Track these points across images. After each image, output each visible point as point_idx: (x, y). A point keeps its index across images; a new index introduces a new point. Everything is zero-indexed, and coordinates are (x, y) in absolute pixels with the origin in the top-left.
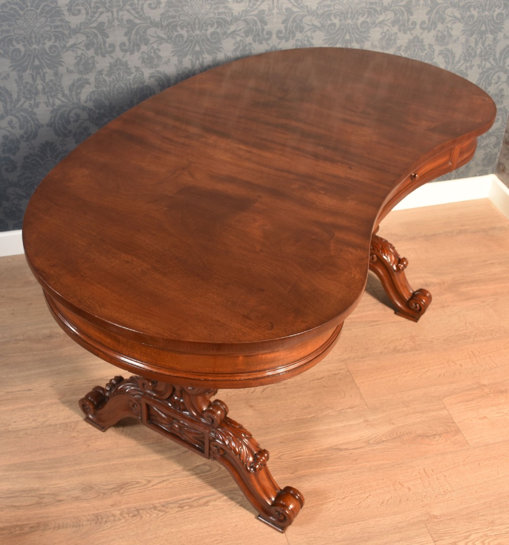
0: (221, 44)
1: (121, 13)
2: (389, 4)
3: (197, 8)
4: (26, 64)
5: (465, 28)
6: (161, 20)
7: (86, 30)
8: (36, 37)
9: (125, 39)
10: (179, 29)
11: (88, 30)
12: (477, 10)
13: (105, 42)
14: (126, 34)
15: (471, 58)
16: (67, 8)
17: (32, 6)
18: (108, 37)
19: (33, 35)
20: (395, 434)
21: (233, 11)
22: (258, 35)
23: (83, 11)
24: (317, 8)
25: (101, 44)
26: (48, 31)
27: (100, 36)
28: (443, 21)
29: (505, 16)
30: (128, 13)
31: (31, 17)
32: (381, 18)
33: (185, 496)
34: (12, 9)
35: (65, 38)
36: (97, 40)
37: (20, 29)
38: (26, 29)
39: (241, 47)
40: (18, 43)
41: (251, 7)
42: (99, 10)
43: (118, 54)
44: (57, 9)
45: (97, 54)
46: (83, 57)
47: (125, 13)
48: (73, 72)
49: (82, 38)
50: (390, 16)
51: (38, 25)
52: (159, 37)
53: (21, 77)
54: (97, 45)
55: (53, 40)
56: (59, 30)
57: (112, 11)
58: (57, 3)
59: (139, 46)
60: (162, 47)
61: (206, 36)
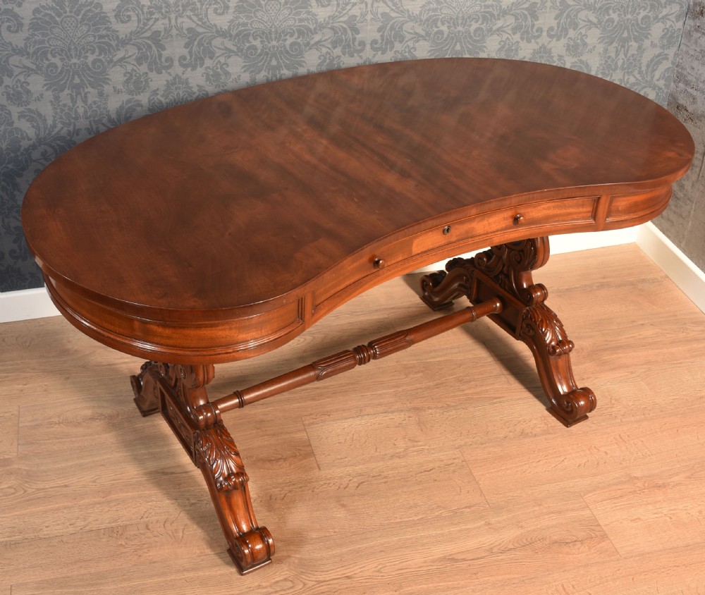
0: (303, 57)
1: (180, 20)
2: (508, 7)
3: (273, 14)
4: (63, 82)
5: (602, 35)
6: (229, 28)
7: (137, 41)
8: (76, 48)
9: (185, 52)
10: (251, 39)
11: (140, 41)
12: (618, 12)
13: (160, 56)
14: (186, 46)
15: (611, 72)
16: (114, 14)
17: (71, 12)
18: (164, 49)
19: (73, 47)
20: (524, 540)
21: (317, 17)
22: (349, 46)
23: (134, 18)
24: (421, 12)
25: (155, 58)
26: (90, 42)
27: (154, 48)
28: (575, 26)
29: (652, 19)
30: (188, 20)
31: (70, 24)
32: (499, 24)
34: (46, 15)
35: (112, 51)
36: (150, 52)
37: (57, 39)
38: (64, 40)
39: (328, 61)
40: (54, 57)
41: (339, 12)
42: (154, 17)
43: (177, 69)
44: (102, 15)
45: (151, 70)
46: (134, 73)
47: (186, 20)
48: (122, 92)
49: (132, 51)
50: (510, 21)
51: (79, 34)
52: (226, 49)
53: (57, 98)
54: (151, 59)
55: (97, 53)
56: (104, 40)
57: (169, 17)
58: (102, 7)
59: (202, 60)
60: (231, 61)
61: (285, 48)
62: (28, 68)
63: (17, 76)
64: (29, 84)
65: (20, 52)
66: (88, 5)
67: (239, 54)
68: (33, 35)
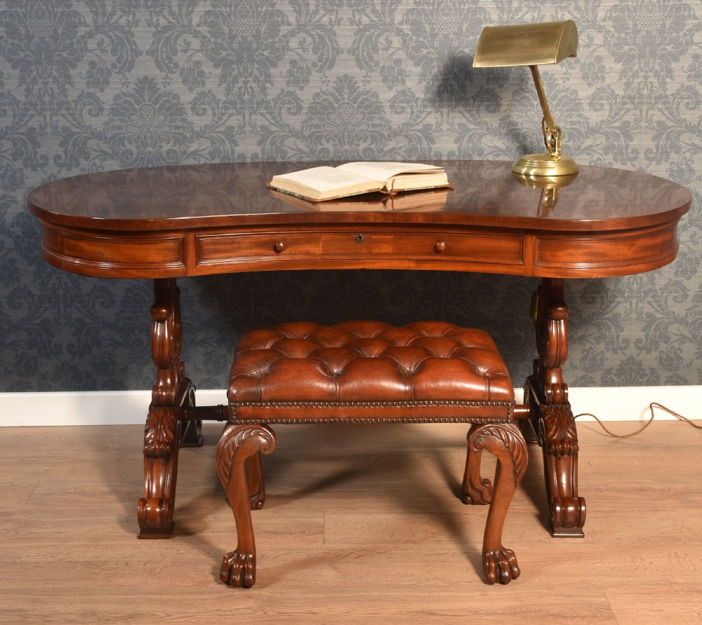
1: (254, 117)
2: (597, 124)
3: (346, 118)
6: (302, 129)
7: (211, 134)
8: (151, 137)
9: (258, 149)
10: (323, 141)
11: (214, 135)
13: (233, 151)
14: (259, 144)
16: (190, 106)
17: (149, 101)
19: (149, 135)
21: (391, 124)
22: (425, 155)
23: (210, 112)
24: (500, 124)
25: (228, 153)
26: (166, 132)
27: (227, 143)
28: (678, 150)
30: (263, 118)
31: (148, 113)
32: (588, 142)
34: (126, 101)
35: (187, 143)
36: (224, 147)
37: (134, 126)
38: (141, 127)
40: (131, 143)
41: (414, 120)
42: (228, 112)
44: (179, 106)
47: (259, 117)
49: (206, 144)
50: (601, 140)
51: (156, 123)
52: (299, 150)
54: (224, 153)
55: (172, 144)
56: (179, 131)
57: (243, 113)
58: (179, 98)
59: (274, 158)
61: (358, 153)
62: (105, 152)
63: (93, 159)
64: (103, 168)
65: (99, 136)
66: (166, 96)
67: (312, 155)
68: (112, 120)
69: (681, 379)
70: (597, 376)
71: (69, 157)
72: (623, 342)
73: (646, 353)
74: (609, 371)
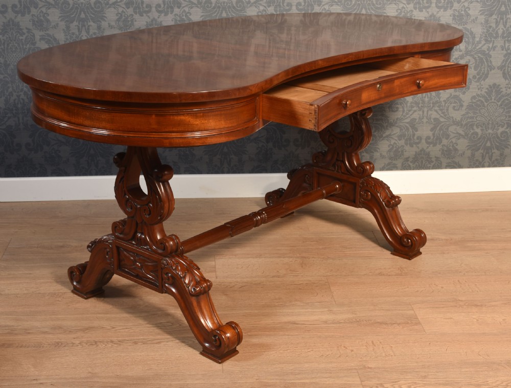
0: (245, 13)
4: (73, 16)
13: (142, 3)
22: (280, 6)
25: (139, 4)
33: (142, 337)
43: (154, 14)
45: (136, 13)
46: (123, 14)
48: (114, 27)
52: (190, 1)
53: (68, 27)
54: (136, 4)
59: (172, 8)
60: (192, 11)
61: (232, 4)
62: (50, 3)
63: (41, 7)
64: (48, 15)
67: (199, 6)
69: (456, 164)
70: (399, 163)
71: (22, 6)
72: (418, 138)
73: (433, 146)
74: (407, 159)
